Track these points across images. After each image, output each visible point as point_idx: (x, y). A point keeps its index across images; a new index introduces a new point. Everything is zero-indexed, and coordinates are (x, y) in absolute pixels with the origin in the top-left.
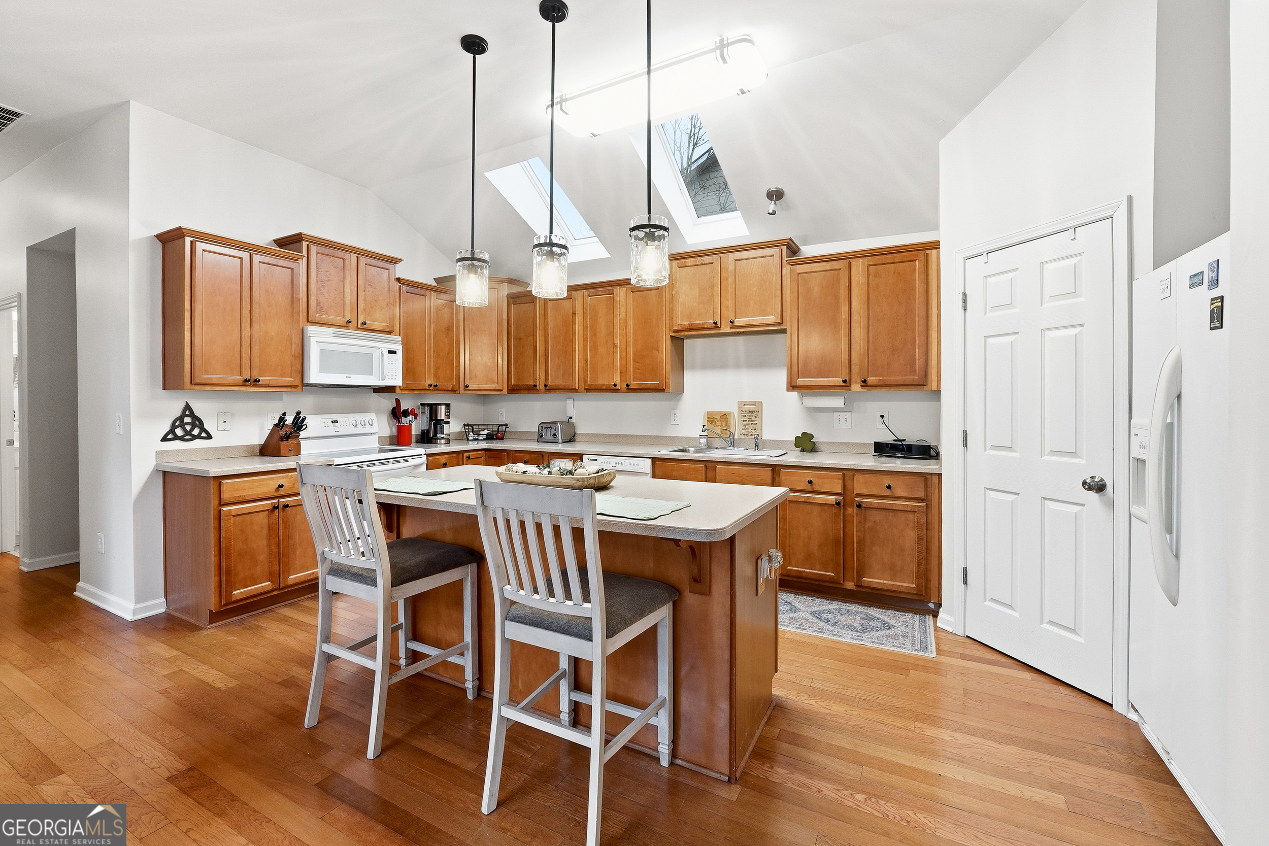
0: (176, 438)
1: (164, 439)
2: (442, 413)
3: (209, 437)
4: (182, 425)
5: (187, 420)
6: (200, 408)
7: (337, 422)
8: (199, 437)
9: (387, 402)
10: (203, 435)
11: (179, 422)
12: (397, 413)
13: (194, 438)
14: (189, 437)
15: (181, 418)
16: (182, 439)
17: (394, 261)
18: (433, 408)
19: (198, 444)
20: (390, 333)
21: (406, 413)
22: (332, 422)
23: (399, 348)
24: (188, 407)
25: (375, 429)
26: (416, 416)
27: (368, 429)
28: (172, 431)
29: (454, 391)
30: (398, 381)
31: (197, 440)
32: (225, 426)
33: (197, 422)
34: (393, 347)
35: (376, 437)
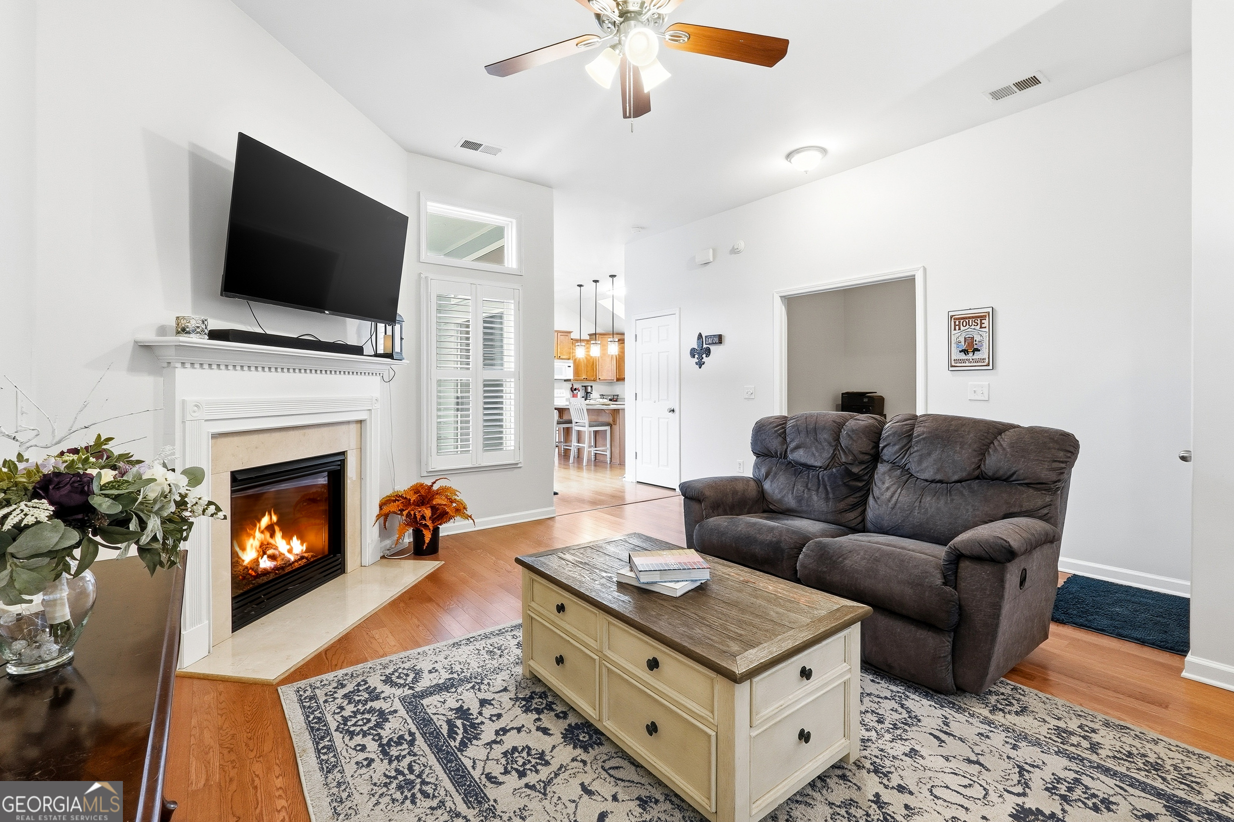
2: (589, 389)
9: (569, 385)
12: (573, 390)
17: (570, 332)
18: (586, 387)
20: (569, 359)
21: (575, 389)
23: (572, 365)
25: (564, 395)
26: (579, 391)
27: (562, 395)
29: (594, 380)
30: (571, 377)
34: (569, 365)
35: (565, 399)
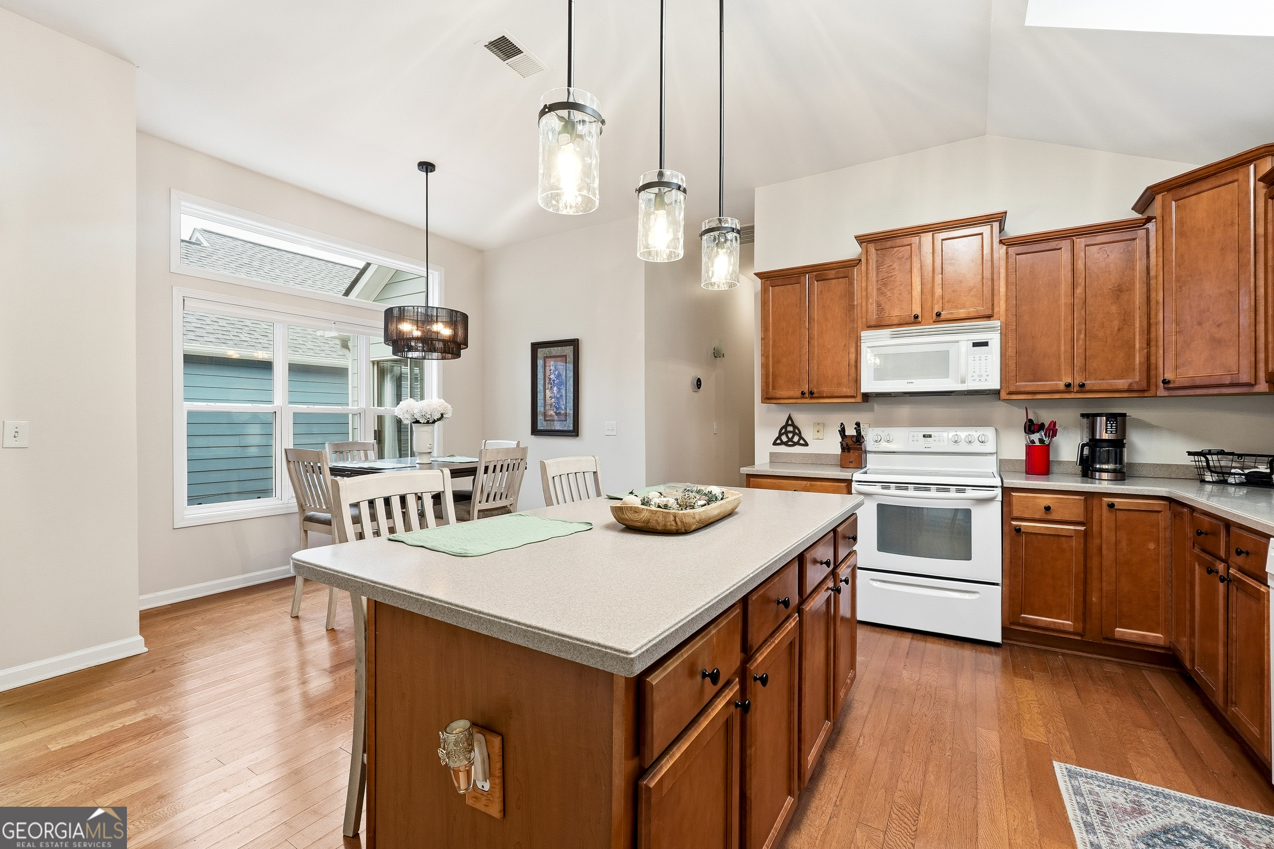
0: (782, 443)
1: (775, 444)
2: (1101, 429)
3: (806, 444)
4: (786, 433)
5: (790, 429)
6: (800, 419)
7: (930, 436)
8: (798, 443)
10: (802, 442)
11: (783, 431)
13: (795, 444)
14: (790, 443)
15: (785, 427)
16: (786, 444)
19: (797, 449)
22: (924, 436)
23: (994, 337)
24: (790, 418)
27: (976, 447)
28: (779, 438)
31: (797, 447)
32: (820, 435)
33: (797, 431)
34: (982, 337)
